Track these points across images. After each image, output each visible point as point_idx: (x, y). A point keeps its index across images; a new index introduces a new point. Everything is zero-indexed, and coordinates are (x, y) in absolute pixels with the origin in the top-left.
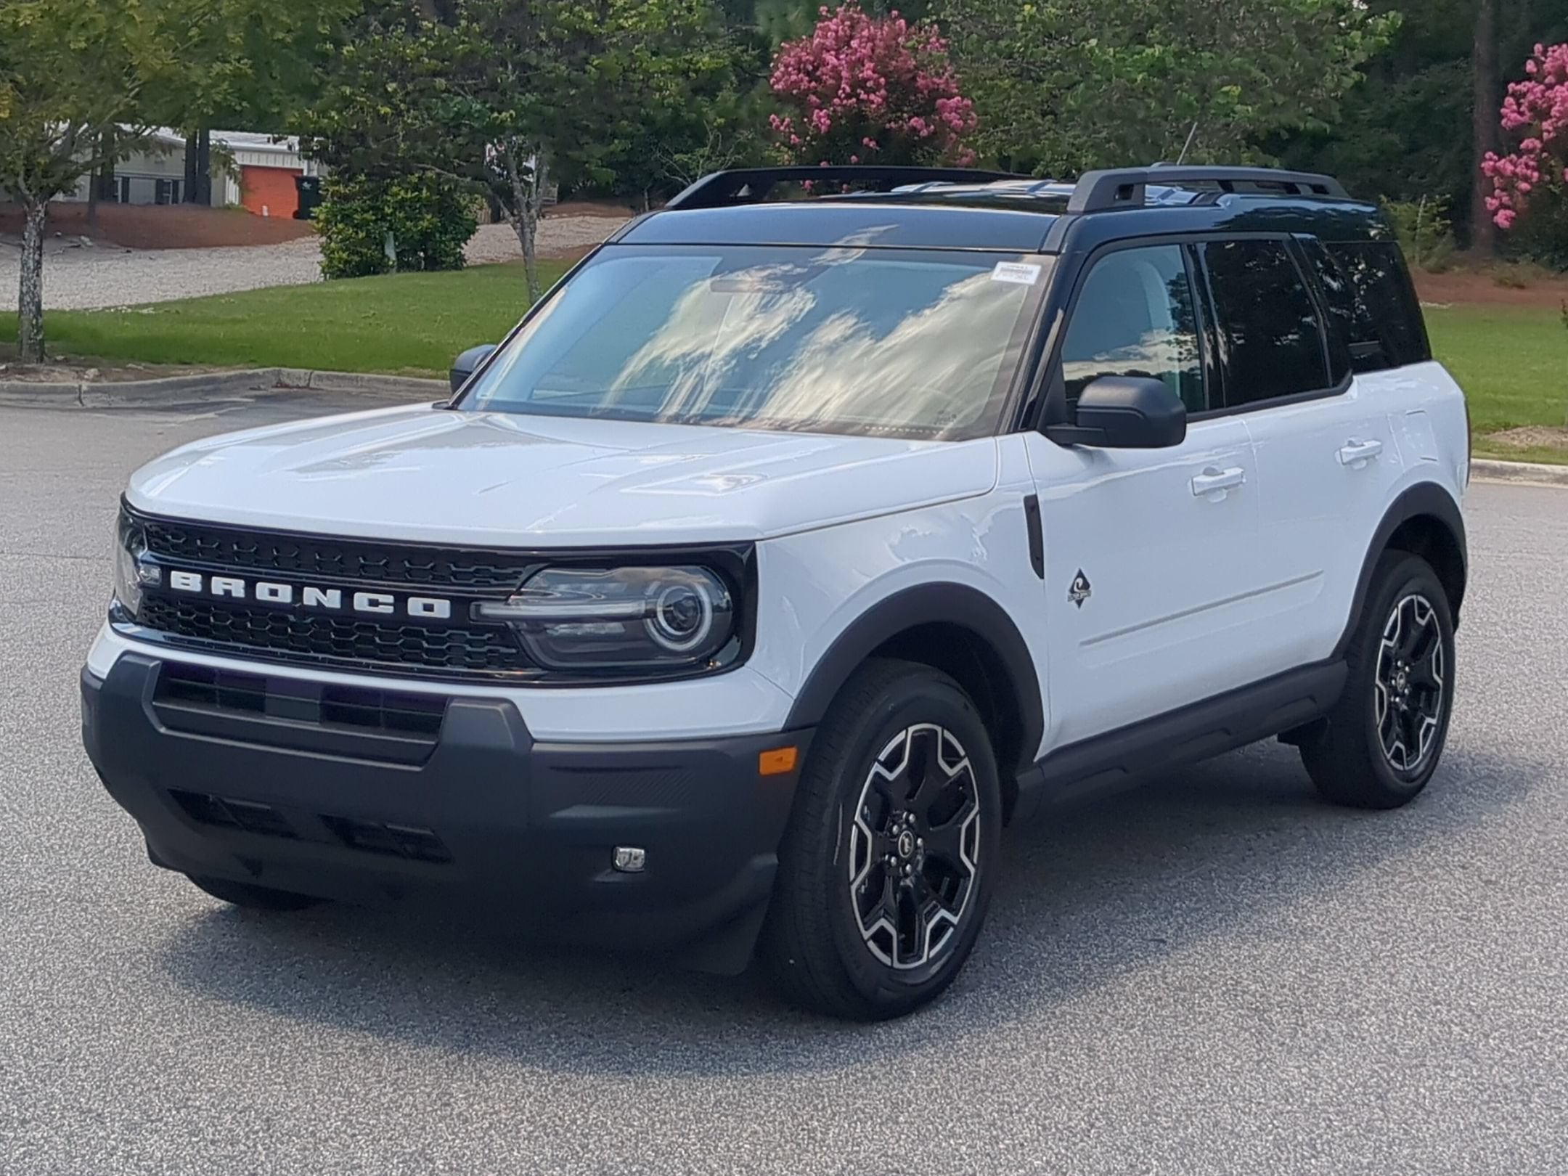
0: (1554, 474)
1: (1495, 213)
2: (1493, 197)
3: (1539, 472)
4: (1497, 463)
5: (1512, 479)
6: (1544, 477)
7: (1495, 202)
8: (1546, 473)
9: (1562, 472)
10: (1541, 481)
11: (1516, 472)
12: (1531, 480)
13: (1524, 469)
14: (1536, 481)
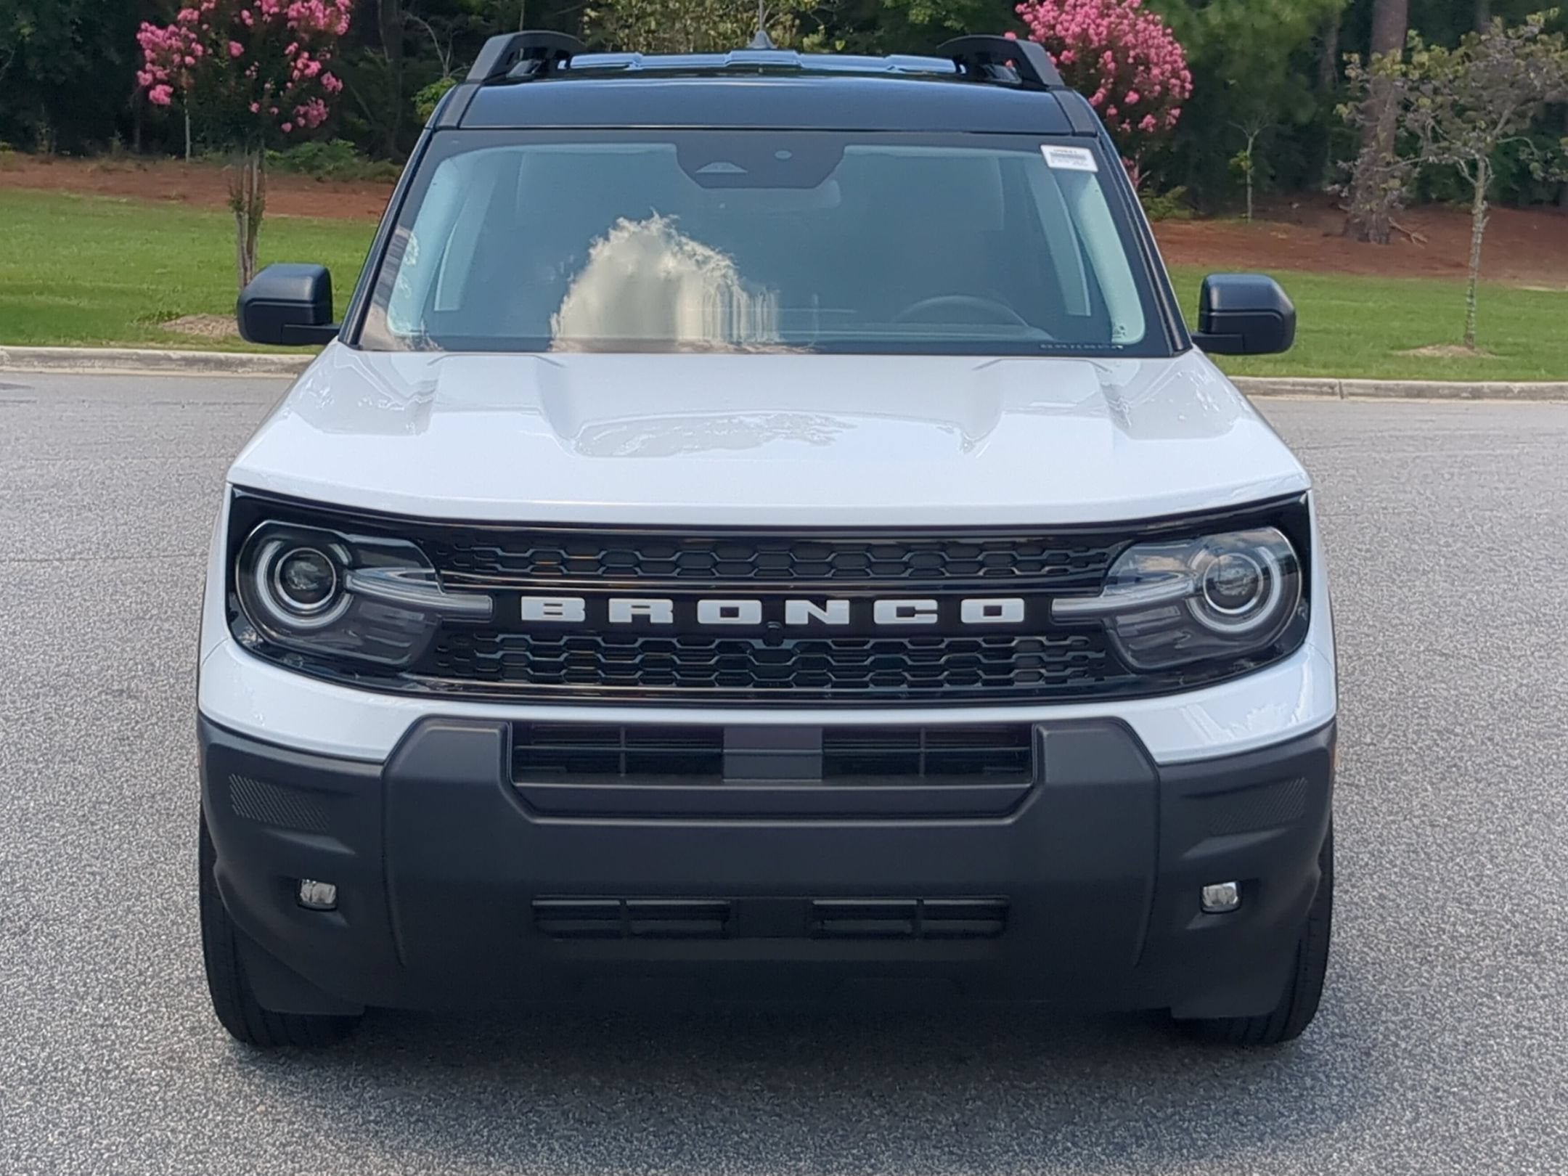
0: (282, 364)
1: (151, 87)
2: (145, 72)
3: (266, 362)
4: (221, 355)
5: (240, 371)
6: (273, 368)
7: (149, 77)
8: (273, 363)
9: (290, 362)
10: (269, 371)
11: (243, 363)
12: (258, 371)
13: (250, 361)
14: (265, 372)
